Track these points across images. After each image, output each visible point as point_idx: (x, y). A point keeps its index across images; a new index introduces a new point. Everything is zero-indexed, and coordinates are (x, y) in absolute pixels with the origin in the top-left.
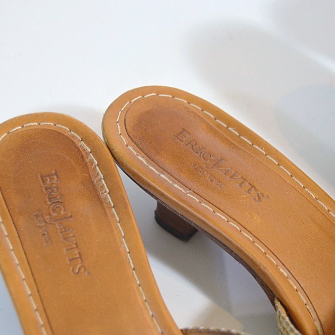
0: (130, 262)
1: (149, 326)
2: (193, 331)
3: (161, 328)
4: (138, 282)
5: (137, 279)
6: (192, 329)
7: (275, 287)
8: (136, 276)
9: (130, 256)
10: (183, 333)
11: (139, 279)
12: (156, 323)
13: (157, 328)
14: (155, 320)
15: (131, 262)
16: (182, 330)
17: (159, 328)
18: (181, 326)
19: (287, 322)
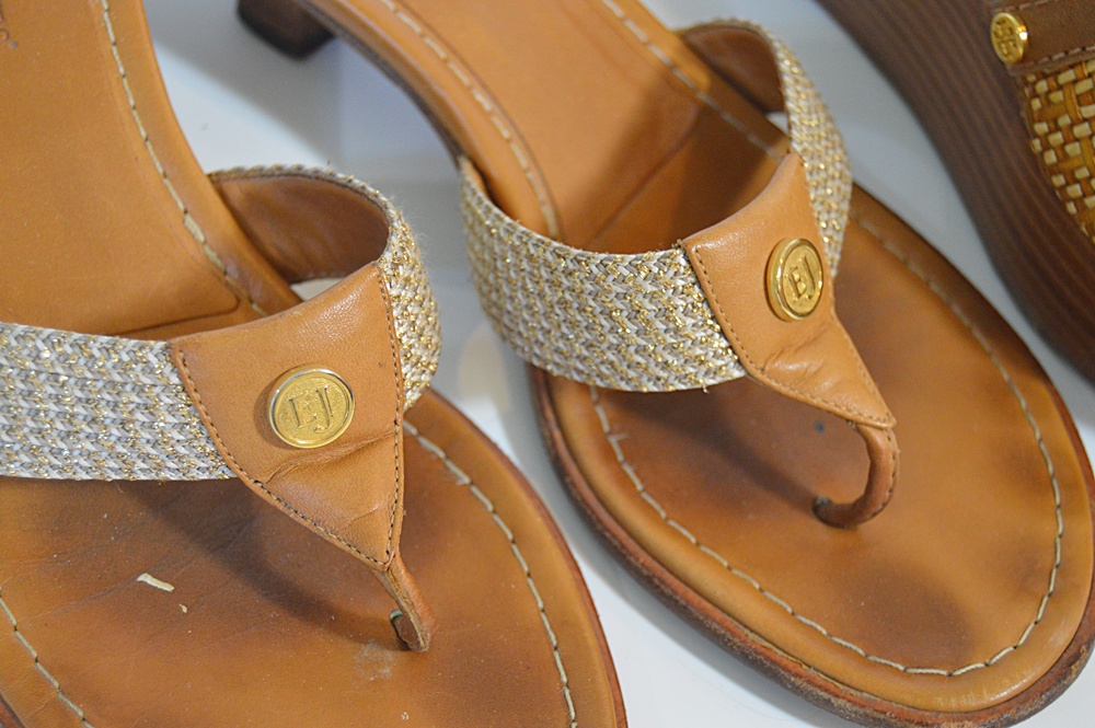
0: (107, 30)
1: (136, 158)
2: (233, 176)
3: (162, 165)
4: (122, 70)
5: (119, 63)
6: (230, 172)
7: (460, 129)
8: (117, 58)
9: (110, 17)
10: (213, 182)
11: (123, 63)
12: (152, 153)
13: (154, 165)
14: (150, 148)
15: (110, 30)
16: (210, 176)
17: (158, 164)
18: (209, 166)
19: (479, 198)
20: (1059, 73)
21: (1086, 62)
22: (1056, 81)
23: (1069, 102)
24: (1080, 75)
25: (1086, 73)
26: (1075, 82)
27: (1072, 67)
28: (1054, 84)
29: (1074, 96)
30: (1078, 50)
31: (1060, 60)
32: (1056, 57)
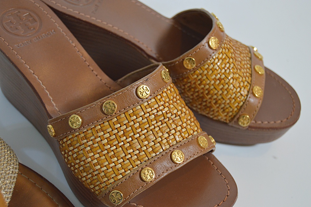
20: (63, 139)
21: (68, 136)
22: (63, 141)
23: (66, 147)
24: (68, 140)
25: (69, 139)
26: (67, 141)
27: (65, 137)
28: (62, 142)
29: (67, 145)
30: (65, 133)
31: (62, 136)
32: (61, 136)
